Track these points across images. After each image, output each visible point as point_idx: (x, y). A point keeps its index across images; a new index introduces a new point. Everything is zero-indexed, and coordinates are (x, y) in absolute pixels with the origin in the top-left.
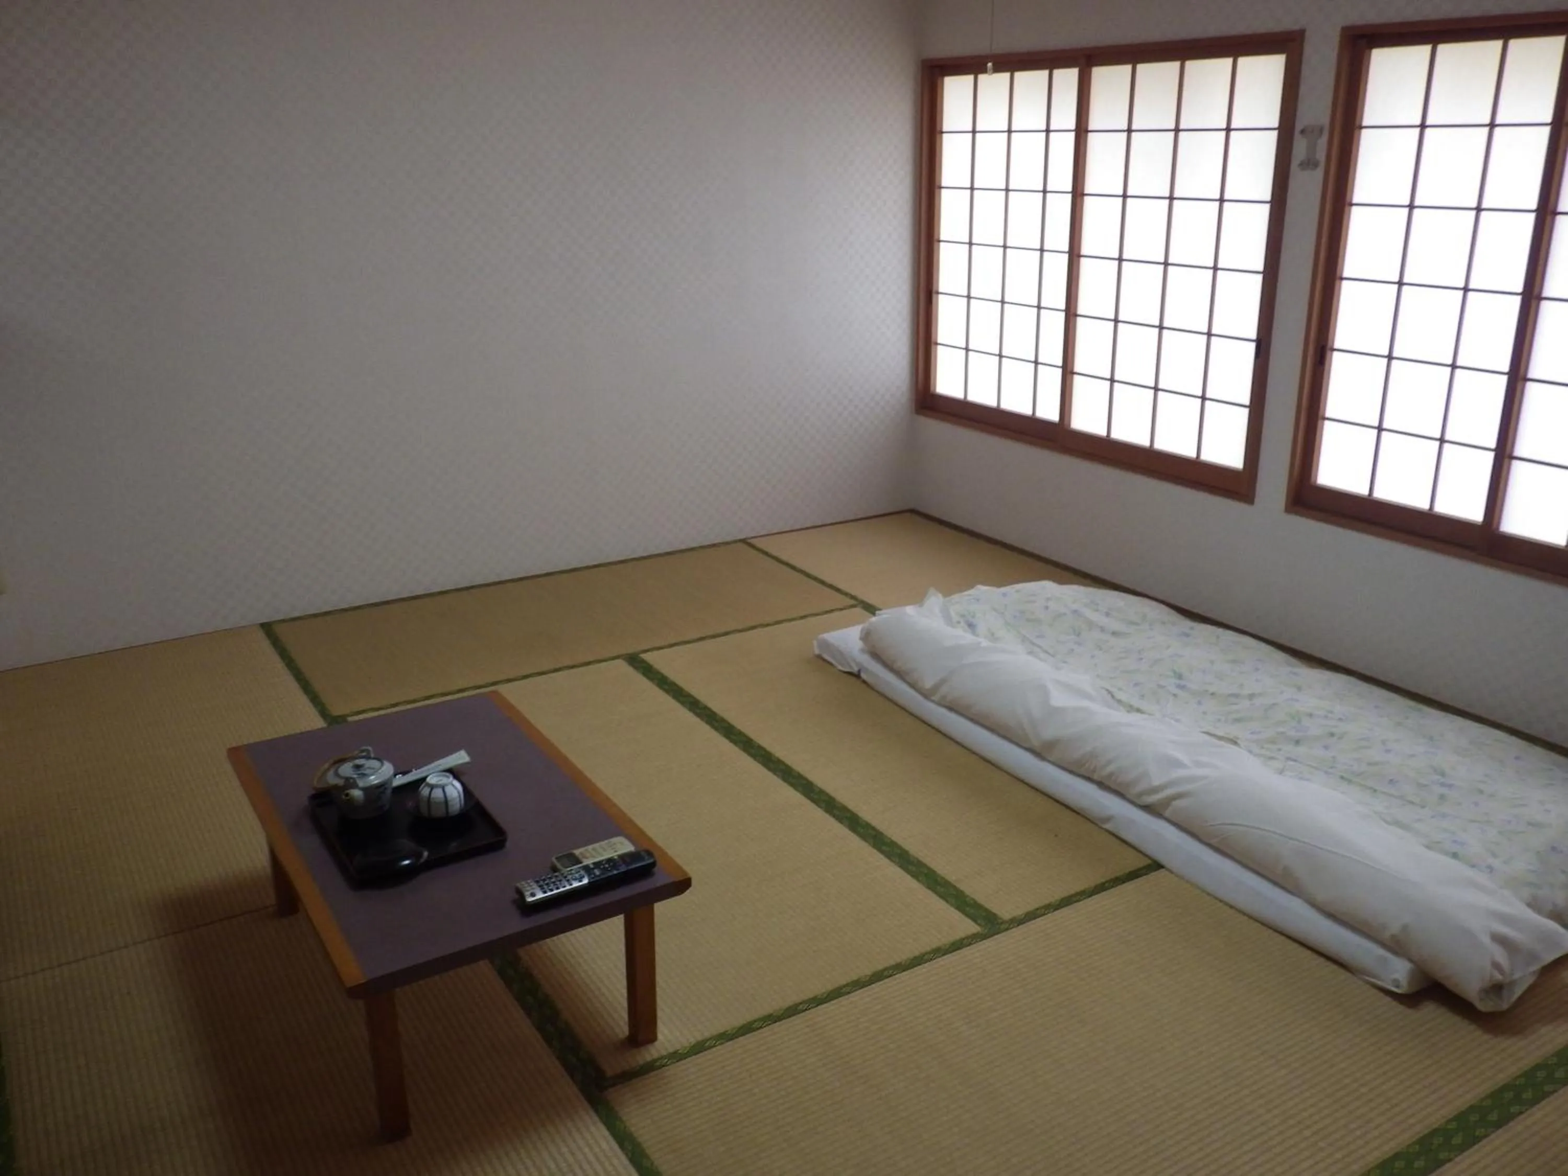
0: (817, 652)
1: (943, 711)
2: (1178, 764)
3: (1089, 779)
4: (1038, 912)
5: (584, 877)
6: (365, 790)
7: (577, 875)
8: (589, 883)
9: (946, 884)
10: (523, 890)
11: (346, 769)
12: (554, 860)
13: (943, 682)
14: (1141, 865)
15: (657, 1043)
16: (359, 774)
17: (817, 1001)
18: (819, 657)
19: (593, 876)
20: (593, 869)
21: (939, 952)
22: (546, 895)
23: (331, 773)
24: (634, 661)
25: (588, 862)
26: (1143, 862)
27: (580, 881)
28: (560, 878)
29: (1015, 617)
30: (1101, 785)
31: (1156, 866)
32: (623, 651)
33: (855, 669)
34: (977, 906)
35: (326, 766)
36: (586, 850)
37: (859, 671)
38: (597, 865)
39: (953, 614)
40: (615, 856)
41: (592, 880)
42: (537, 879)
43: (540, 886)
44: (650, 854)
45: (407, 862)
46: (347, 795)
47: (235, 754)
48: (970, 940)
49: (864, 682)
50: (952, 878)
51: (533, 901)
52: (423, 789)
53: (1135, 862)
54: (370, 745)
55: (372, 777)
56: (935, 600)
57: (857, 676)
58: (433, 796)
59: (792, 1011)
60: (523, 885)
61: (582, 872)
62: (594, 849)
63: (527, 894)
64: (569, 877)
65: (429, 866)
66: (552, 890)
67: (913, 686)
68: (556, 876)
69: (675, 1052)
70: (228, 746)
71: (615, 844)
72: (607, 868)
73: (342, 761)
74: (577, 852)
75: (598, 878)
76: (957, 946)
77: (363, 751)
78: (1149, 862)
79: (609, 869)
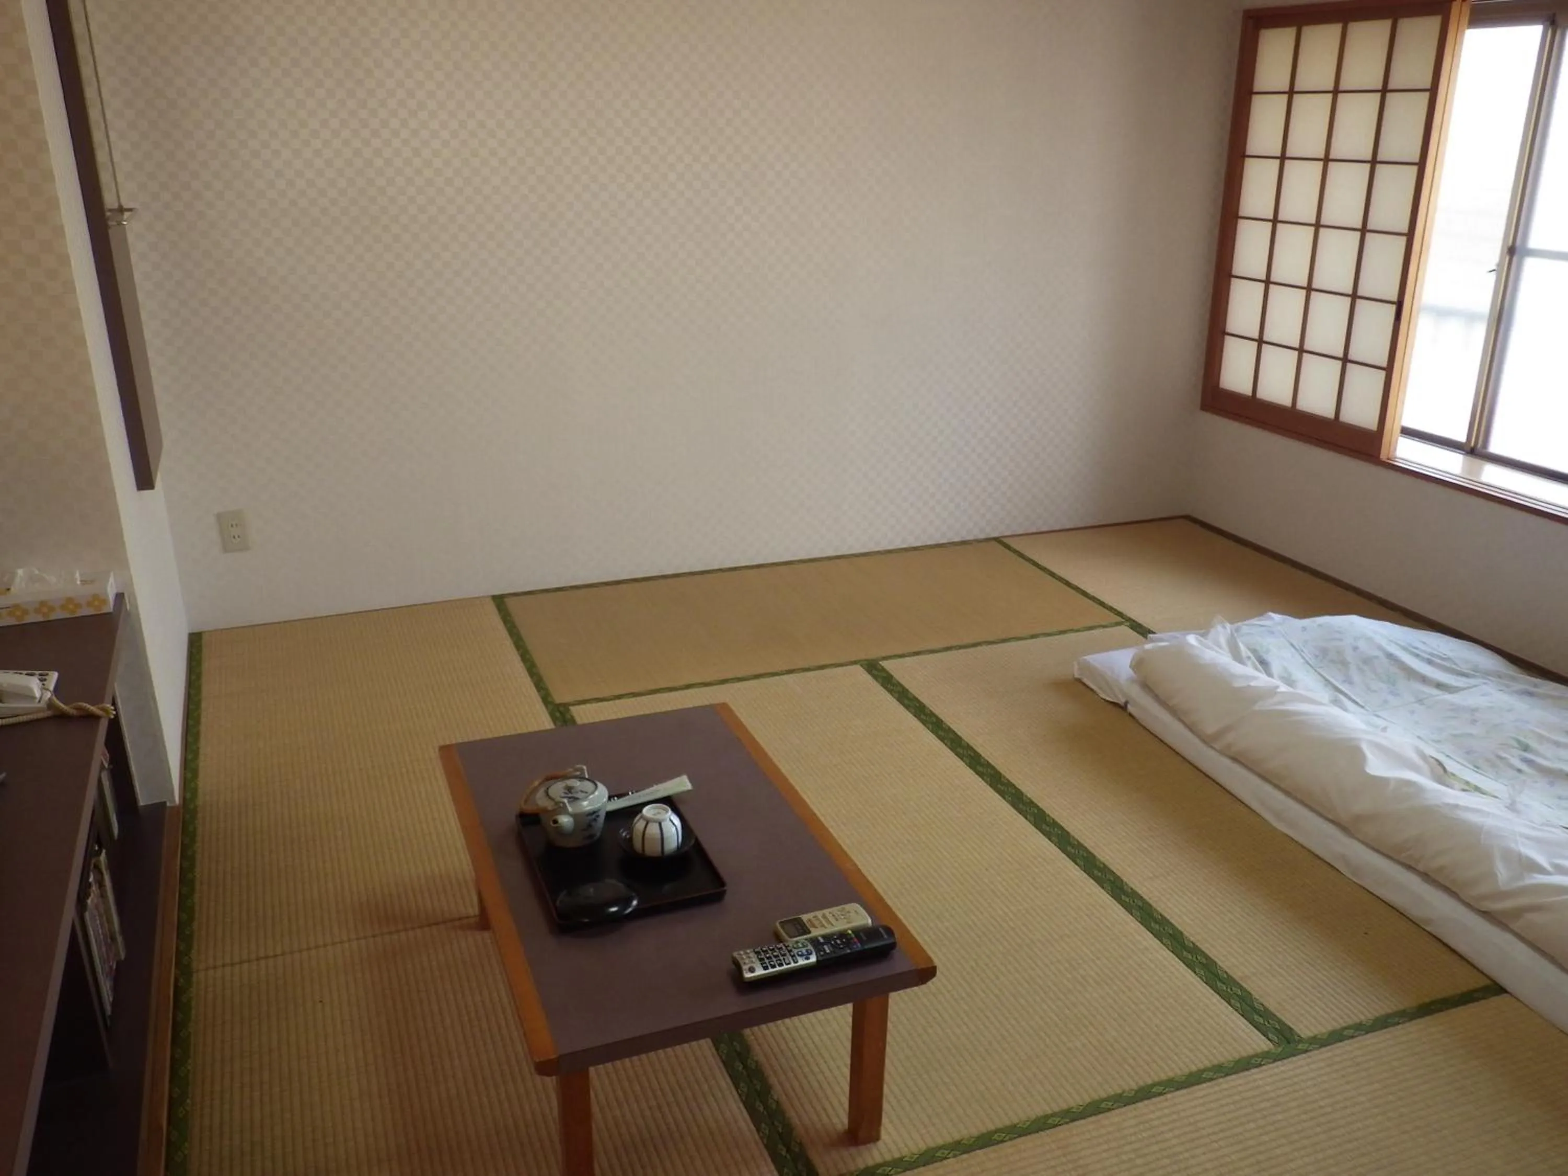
0: (1077, 676)
1: (1227, 762)
2: (1534, 867)
3: (1409, 868)
4: (1345, 1033)
5: (811, 954)
6: (574, 816)
7: (804, 950)
8: (818, 961)
9: (1230, 981)
10: (741, 962)
11: (557, 789)
12: (778, 925)
13: (1227, 729)
14: (1477, 986)
15: (880, 1144)
16: (570, 798)
17: (1071, 1116)
18: (1079, 681)
19: (822, 953)
20: (823, 944)
21: (1221, 1071)
22: (767, 971)
23: (541, 793)
24: (873, 667)
25: (815, 933)
26: (1483, 982)
27: (808, 958)
28: (785, 951)
29: (1317, 656)
30: (1426, 876)
31: (1496, 989)
32: (862, 656)
33: (1122, 701)
34: (1266, 1014)
35: (536, 783)
36: (815, 917)
37: (1126, 703)
38: (828, 938)
39: (1242, 647)
40: (849, 929)
41: (820, 958)
42: (758, 949)
43: (761, 960)
44: (890, 932)
45: (614, 909)
46: (555, 822)
47: (446, 751)
48: (1259, 1060)
49: (1131, 715)
50: (1236, 974)
51: (751, 978)
52: (638, 820)
53: (1468, 982)
54: (585, 765)
55: (585, 803)
56: (1222, 631)
57: (1123, 708)
58: (648, 831)
59: (1041, 1125)
60: (741, 955)
61: (810, 947)
62: (824, 916)
63: (745, 967)
64: (795, 951)
65: (638, 914)
66: (773, 967)
67: (1190, 728)
68: (780, 949)
69: (901, 1159)
70: (442, 743)
71: (849, 912)
72: (839, 945)
73: (556, 778)
74: (805, 917)
75: (828, 957)
76: (1245, 1064)
77: (577, 770)
78: (1488, 982)
79: (841, 946)
